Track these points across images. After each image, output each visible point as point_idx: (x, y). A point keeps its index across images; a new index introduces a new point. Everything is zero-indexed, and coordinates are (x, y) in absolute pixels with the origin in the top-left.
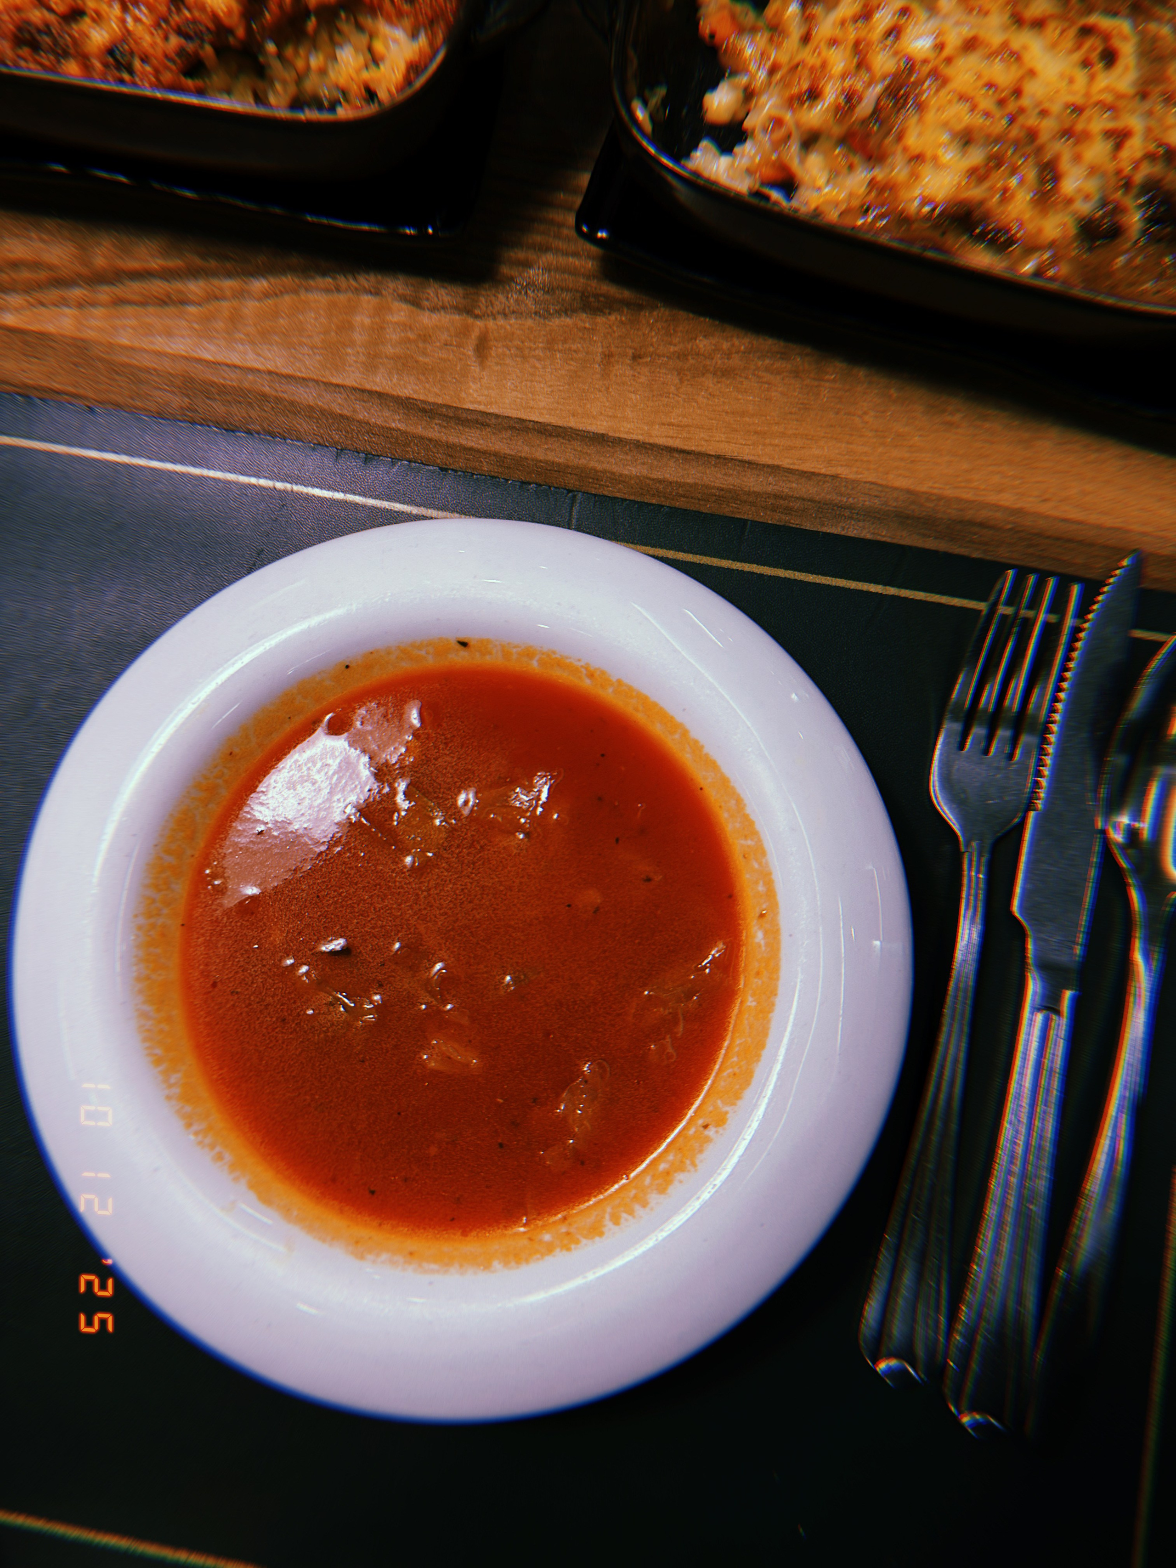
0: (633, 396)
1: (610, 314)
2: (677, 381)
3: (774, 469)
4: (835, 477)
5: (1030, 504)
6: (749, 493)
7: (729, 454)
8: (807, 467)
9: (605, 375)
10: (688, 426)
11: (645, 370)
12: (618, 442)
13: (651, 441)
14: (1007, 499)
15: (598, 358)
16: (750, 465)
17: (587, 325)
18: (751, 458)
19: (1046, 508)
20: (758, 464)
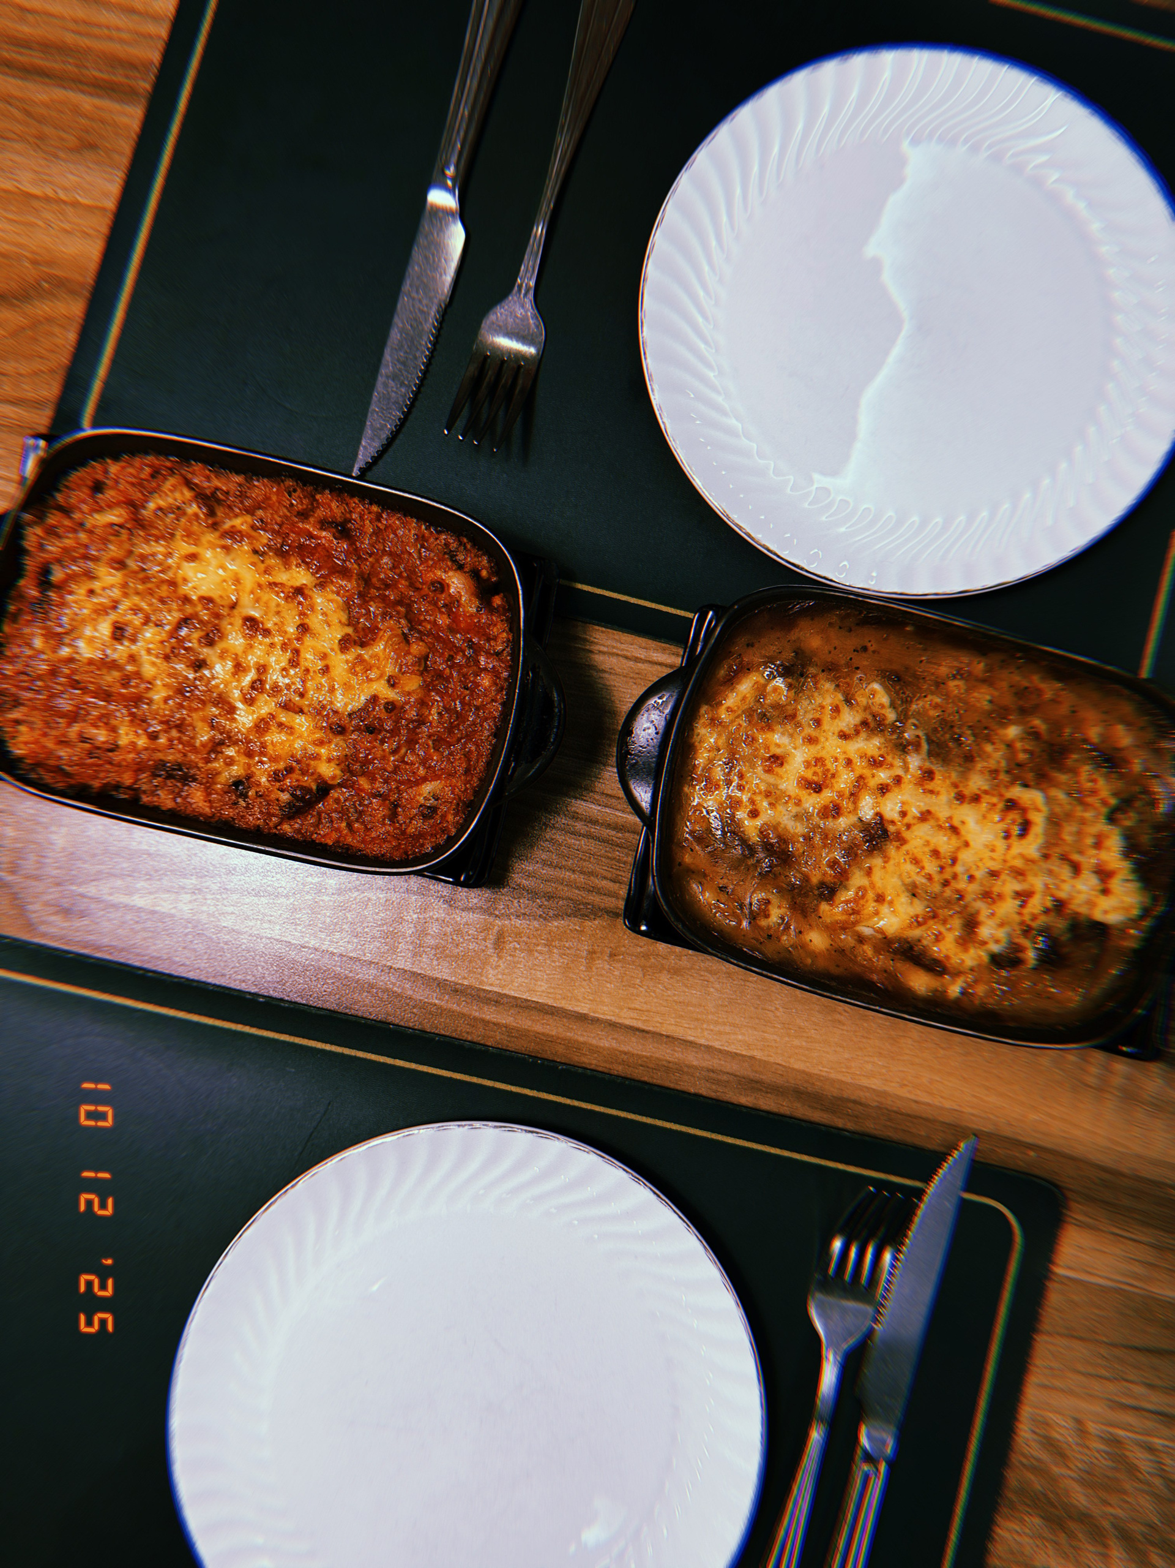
0: (608, 985)
1: (594, 919)
2: (641, 975)
3: (709, 1049)
4: (752, 1058)
5: (892, 1088)
6: (689, 1067)
7: (675, 1035)
8: (732, 1049)
9: (589, 968)
10: (648, 1011)
11: (619, 965)
12: (596, 1021)
13: (620, 1021)
14: (875, 1084)
15: (585, 954)
16: (692, 1044)
17: (578, 928)
18: (692, 1039)
19: (904, 1093)
20: (696, 1044)
